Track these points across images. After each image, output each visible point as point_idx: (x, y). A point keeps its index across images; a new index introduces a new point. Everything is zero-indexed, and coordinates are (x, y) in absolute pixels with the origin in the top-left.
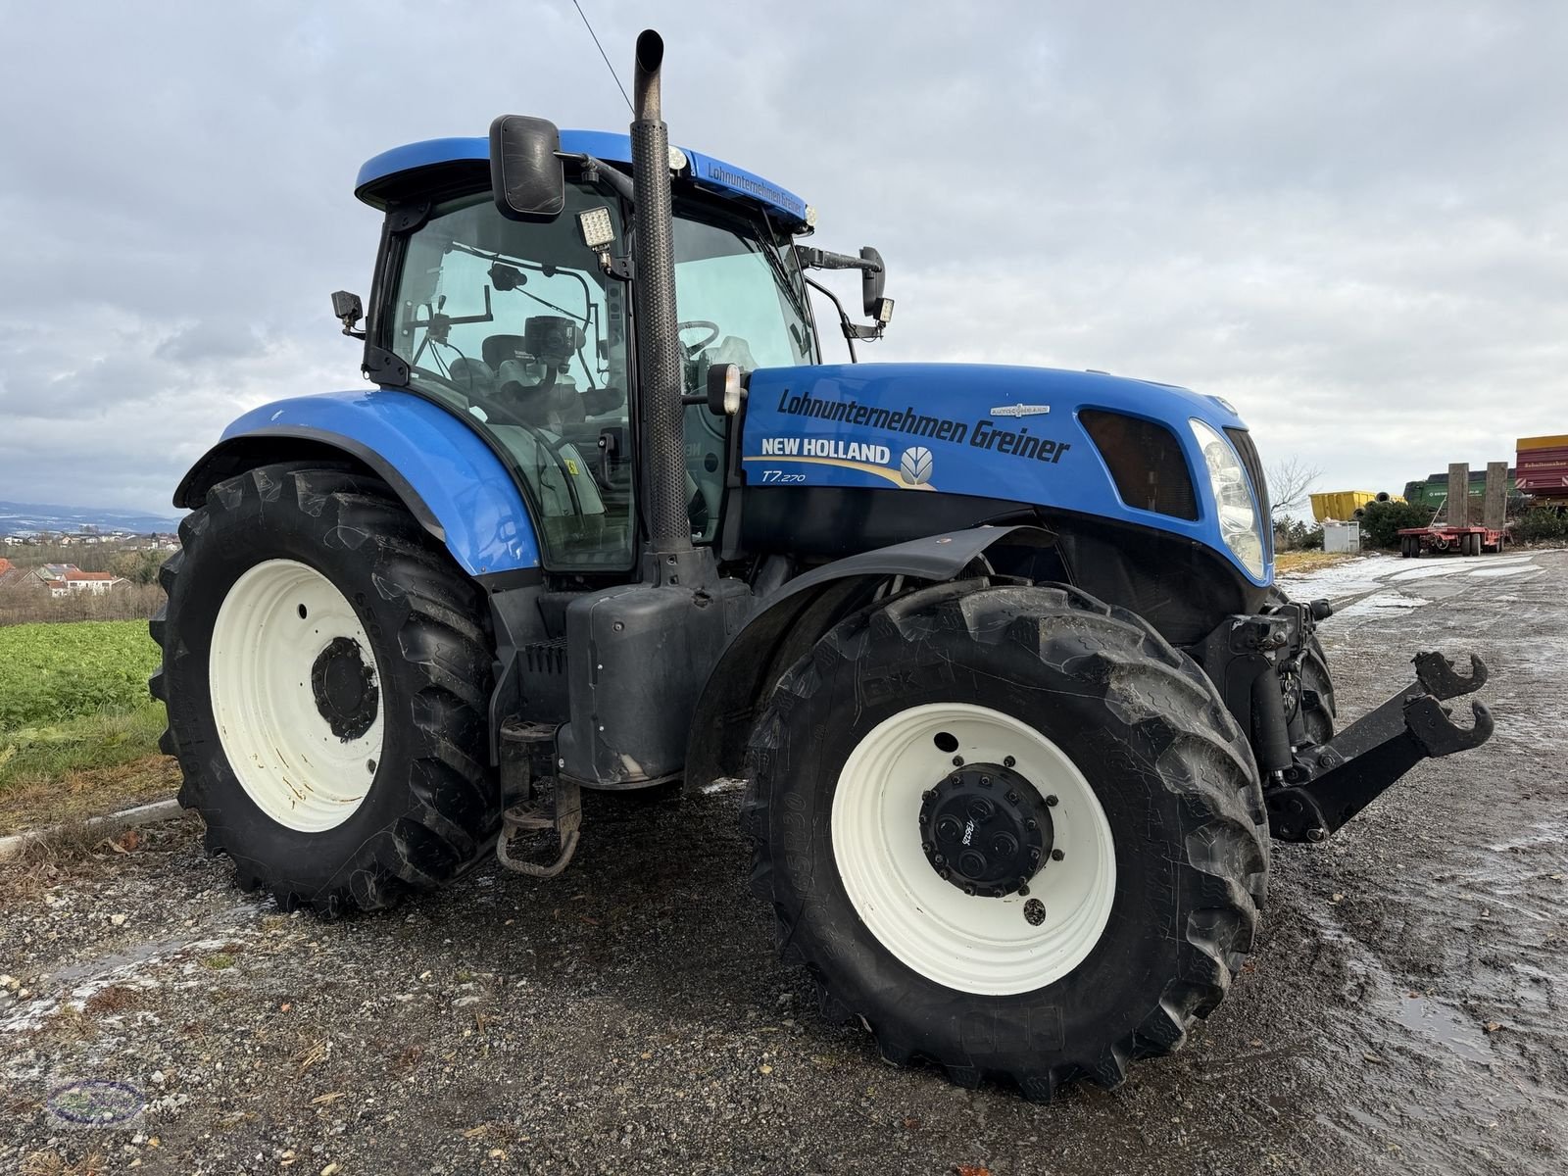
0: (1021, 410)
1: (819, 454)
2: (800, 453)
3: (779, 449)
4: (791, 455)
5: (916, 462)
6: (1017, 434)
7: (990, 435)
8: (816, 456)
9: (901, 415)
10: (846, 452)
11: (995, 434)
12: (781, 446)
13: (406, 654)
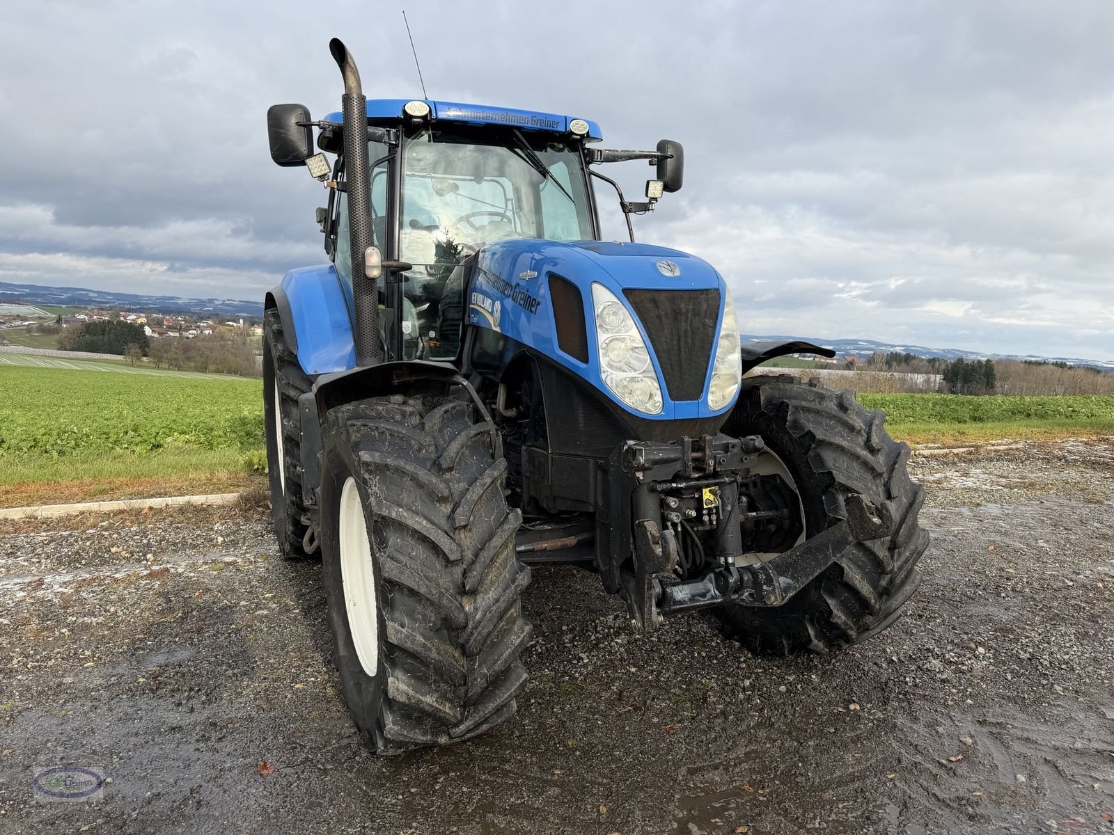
0: (528, 275)
5: (497, 312)
6: (526, 292)
11: (519, 292)
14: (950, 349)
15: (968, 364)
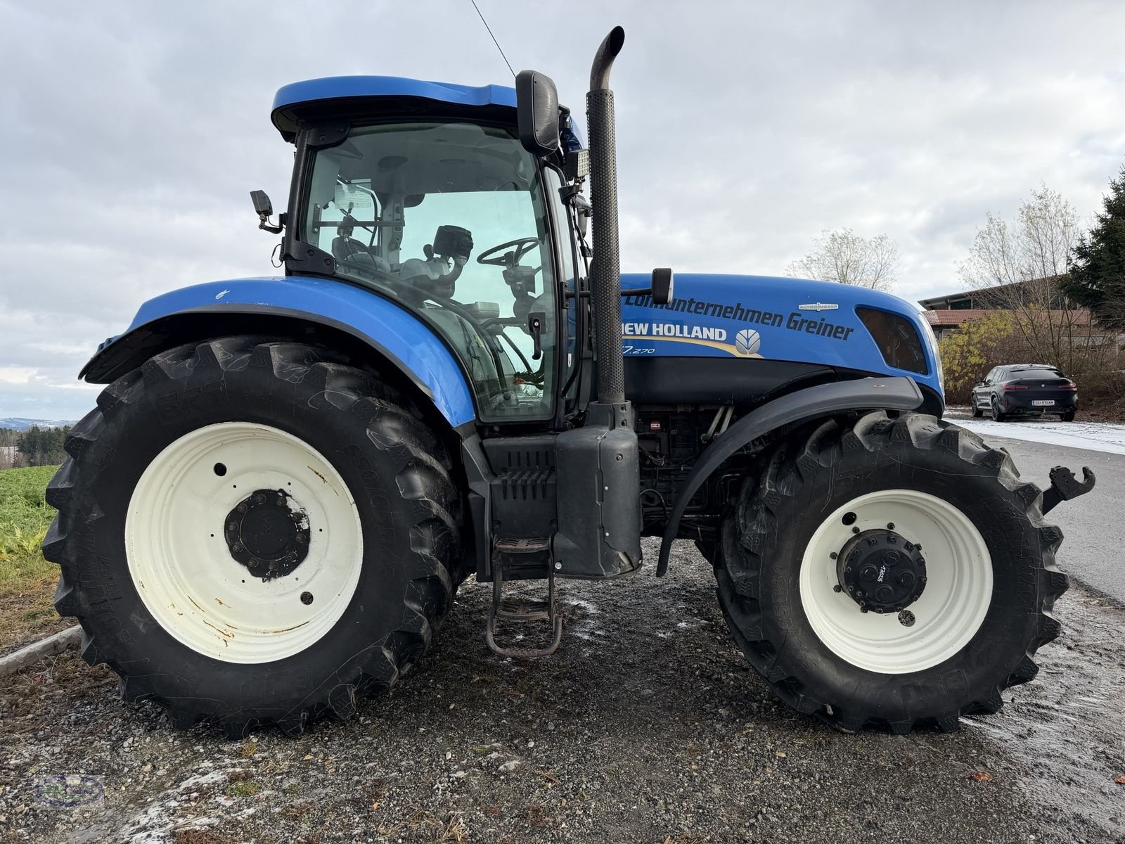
0: (819, 306)
1: (666, 333)
2: (650, 332)
3: (630, 331)
4: (641, 335)
5: (748, 340)
6: (819, 322)
7: (797, 322)
8: (664, 335)
9: (732, 308)
10: (690, 332)
11: (803, 321)
12: (632, 329)
13: (403, 493)
14: (12, 418)
15: (44, 432)
